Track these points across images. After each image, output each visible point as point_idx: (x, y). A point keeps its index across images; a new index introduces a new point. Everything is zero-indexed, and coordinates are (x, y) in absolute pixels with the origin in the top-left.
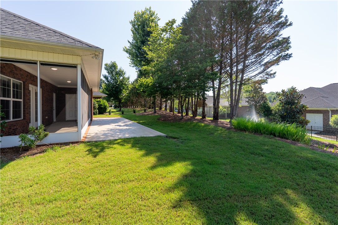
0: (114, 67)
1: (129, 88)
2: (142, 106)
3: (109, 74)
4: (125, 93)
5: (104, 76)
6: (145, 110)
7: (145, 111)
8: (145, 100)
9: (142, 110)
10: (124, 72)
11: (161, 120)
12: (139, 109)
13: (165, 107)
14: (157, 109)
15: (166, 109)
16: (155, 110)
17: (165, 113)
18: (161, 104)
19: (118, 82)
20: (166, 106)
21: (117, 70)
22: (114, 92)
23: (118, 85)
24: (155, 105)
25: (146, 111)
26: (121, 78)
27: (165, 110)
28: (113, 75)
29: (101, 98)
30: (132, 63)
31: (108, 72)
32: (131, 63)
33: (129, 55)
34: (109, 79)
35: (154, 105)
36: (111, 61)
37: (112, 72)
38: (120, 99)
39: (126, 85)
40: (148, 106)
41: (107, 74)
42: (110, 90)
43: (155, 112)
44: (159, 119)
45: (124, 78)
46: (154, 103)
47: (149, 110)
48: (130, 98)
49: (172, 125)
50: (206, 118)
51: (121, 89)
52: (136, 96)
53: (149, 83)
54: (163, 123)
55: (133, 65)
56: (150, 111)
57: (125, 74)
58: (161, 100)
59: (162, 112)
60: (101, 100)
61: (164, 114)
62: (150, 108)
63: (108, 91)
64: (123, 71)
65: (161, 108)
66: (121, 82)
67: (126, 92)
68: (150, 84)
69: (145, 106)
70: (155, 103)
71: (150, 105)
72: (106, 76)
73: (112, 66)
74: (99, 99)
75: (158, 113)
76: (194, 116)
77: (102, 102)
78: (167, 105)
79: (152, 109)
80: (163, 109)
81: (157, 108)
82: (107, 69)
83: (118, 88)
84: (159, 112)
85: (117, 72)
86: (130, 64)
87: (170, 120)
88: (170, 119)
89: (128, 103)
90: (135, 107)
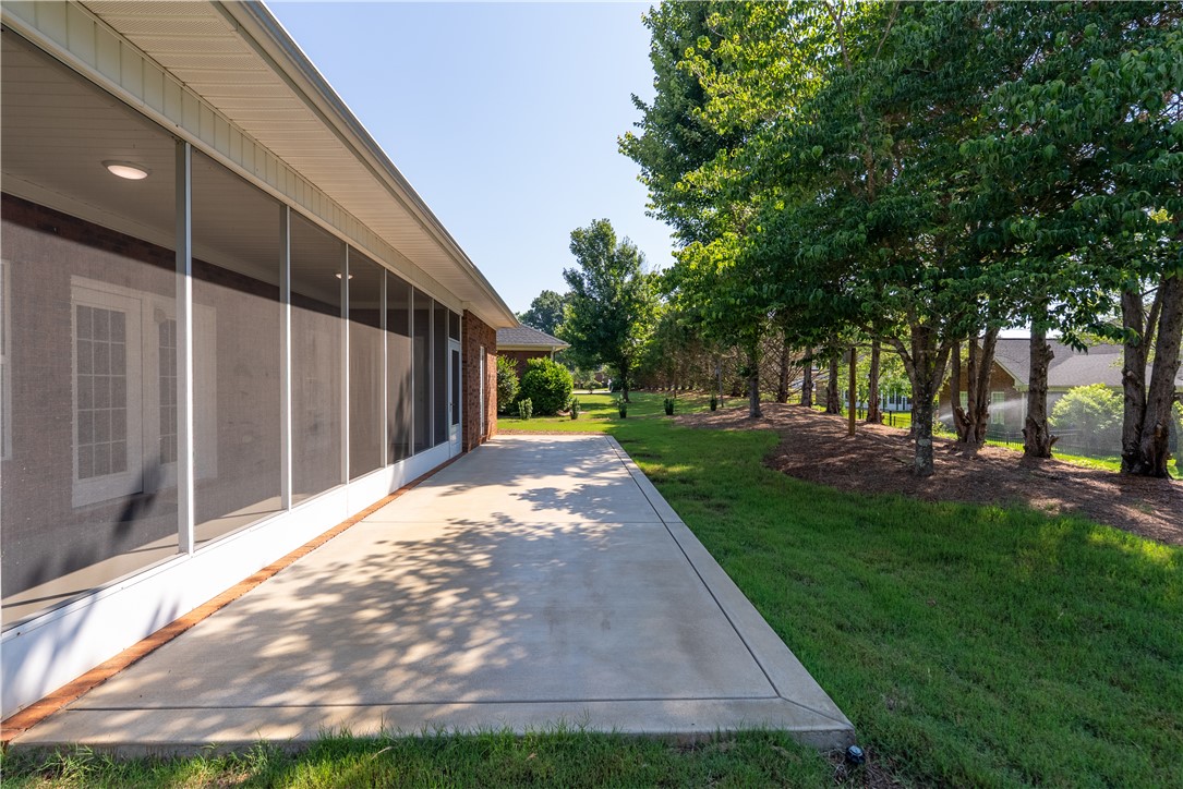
0: (602, 240)
1: (657, 316)
2: (705, 385)
3: (585, 269)
4: (641, 338)
5: (568, 276)
6: (713, 404)
7: (713, 408)
8: (716, 358)
9: (703, 401)
10: (637, 257)
11: (786, 462)
12: (694, 397)
13: (804, 388)
14: (767, 401)
15: (806, 401)
16: (756, 400)
17: (802, 420)
18: (784, 377)
19: (615, 294)
20: (807, 387)
21: (614, 250)
22: (602, 334)
23: (617, 305)
24: (756, 380)
25: (719, 406)
26: (628, 279)
27: (802, 405)
28: (598, 271)
29: (548, 354)
30: (657, 202)
31: (584, 262)
32: (651, 201)
33: (640, 167)
34: (586, 285)
35: (752, 383)
36: (594, 221)
37: (596, 262)
38: (625, 359)
39: (643, 304)
40: (728, 383)
41: (579, 269)
42: (588, 327)
43: (756, 415)
44: (772, 461)
45: (636, 277)
46: (751, 373)
47: (731, 402)
48: (662, 354)
49: (861, 521)
50: (1056, 457)
51: (625, 321)
52: (684, 346)
53: (716, 262)
54: (796, 489)
55: (658, 211)
56: (734, 408)
57: (640, 261)
58: (784, 359)
59: (790, 416)
60: (548, 362)
61: (799, 426)
62: (735, 394)
63: (583, 331)
64: (634, 253)
65: (783, 395)
66: (627, 292)
67: (646, 330)
68: (721, 265)
69: (715, 385)
70: (756, 373)
71: (737, 383)
72: (575, 277)
73: (596, 236)
74: (539, 360)
75: (769, 421)
76: (964, 439)
77: (548, 369)
78: (810, 382)
79: (745, 395)
80: (795, 399)
81: (764, 396)
82: (579, 251)
83: (614, 319)
84: (776, 411)
85: (612, 257)
86: (648, 209)
87: (841, 471)
88: (836, 461)
89: (658, 376)
90: (683, 388)
